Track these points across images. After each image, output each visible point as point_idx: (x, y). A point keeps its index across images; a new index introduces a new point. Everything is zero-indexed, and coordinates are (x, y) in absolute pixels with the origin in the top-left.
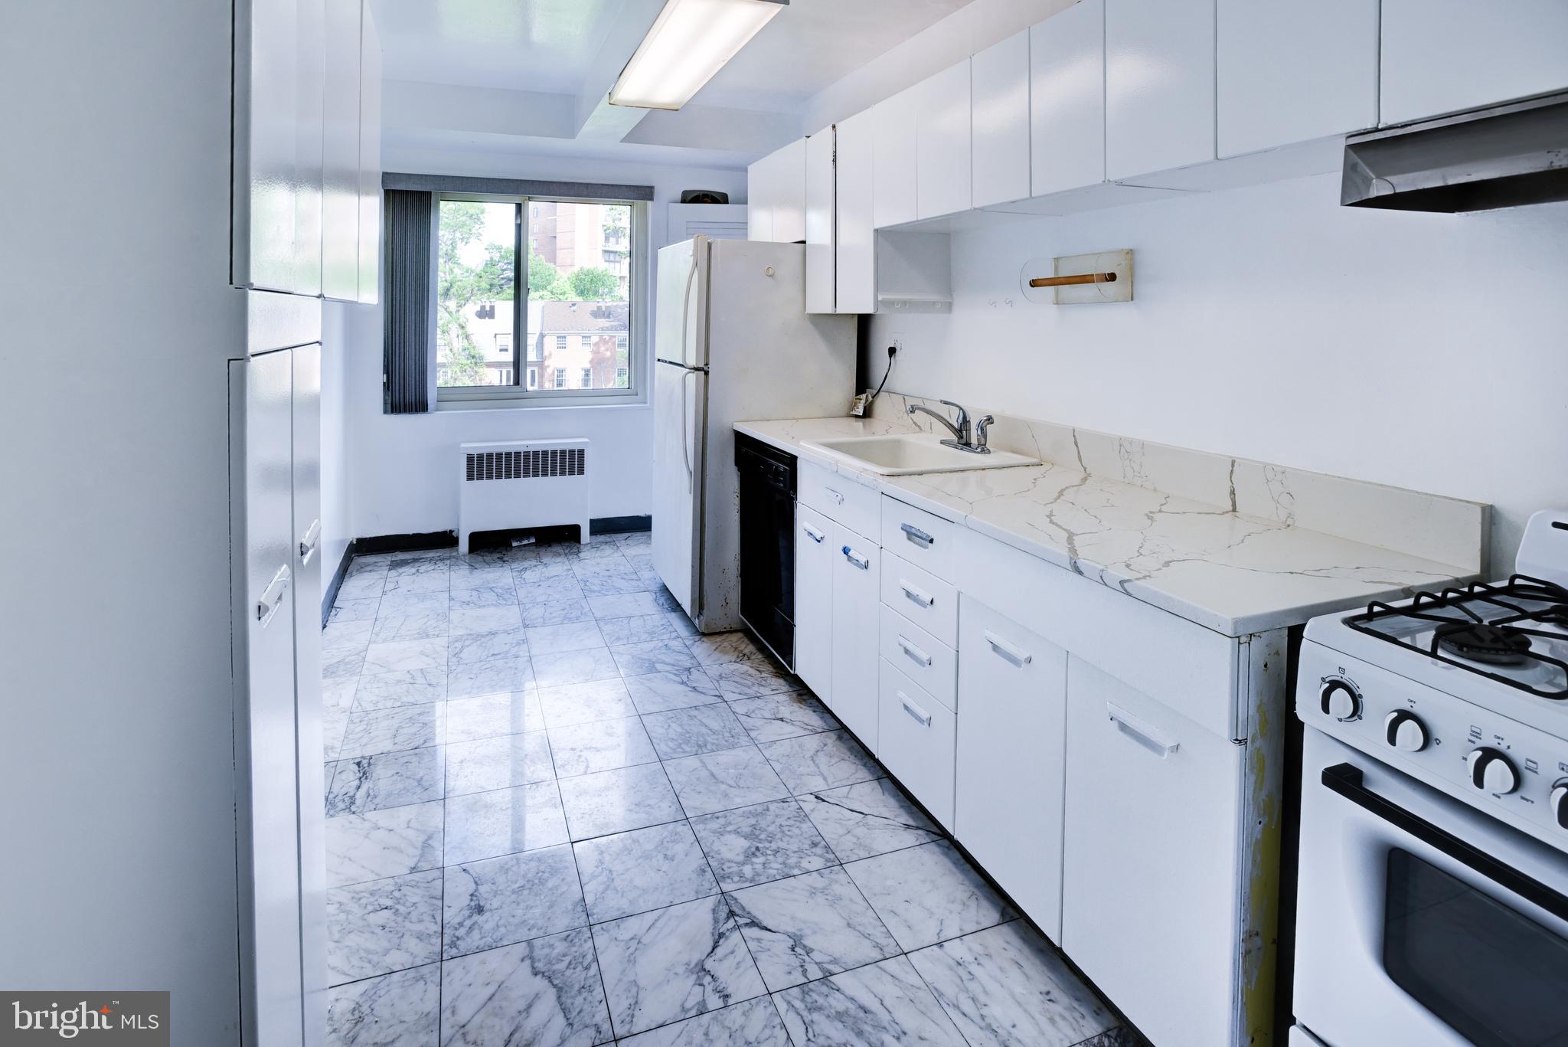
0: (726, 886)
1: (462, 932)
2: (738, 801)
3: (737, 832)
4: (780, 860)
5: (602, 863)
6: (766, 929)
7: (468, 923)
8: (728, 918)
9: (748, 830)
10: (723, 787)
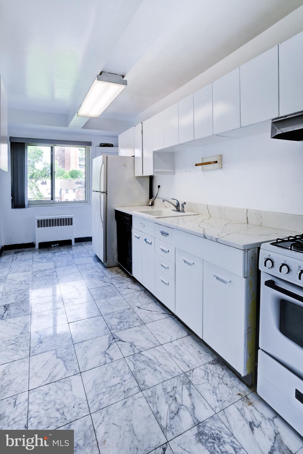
0: (112, 332)
1: (36, 349)
2: (116, 310)
3: (116, 318)
4: (128, 324)
5: (77, 328)
6: (123, 341)
7: (38, 346)
8: (113, 339)
9: (119, 317)
10: (112, 306)
